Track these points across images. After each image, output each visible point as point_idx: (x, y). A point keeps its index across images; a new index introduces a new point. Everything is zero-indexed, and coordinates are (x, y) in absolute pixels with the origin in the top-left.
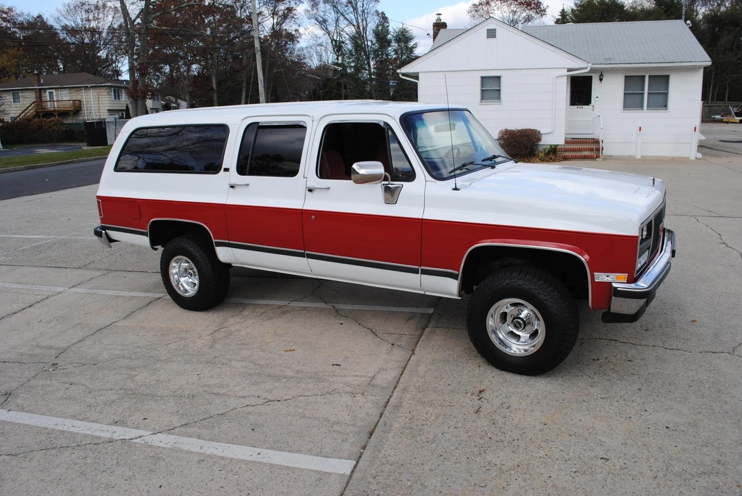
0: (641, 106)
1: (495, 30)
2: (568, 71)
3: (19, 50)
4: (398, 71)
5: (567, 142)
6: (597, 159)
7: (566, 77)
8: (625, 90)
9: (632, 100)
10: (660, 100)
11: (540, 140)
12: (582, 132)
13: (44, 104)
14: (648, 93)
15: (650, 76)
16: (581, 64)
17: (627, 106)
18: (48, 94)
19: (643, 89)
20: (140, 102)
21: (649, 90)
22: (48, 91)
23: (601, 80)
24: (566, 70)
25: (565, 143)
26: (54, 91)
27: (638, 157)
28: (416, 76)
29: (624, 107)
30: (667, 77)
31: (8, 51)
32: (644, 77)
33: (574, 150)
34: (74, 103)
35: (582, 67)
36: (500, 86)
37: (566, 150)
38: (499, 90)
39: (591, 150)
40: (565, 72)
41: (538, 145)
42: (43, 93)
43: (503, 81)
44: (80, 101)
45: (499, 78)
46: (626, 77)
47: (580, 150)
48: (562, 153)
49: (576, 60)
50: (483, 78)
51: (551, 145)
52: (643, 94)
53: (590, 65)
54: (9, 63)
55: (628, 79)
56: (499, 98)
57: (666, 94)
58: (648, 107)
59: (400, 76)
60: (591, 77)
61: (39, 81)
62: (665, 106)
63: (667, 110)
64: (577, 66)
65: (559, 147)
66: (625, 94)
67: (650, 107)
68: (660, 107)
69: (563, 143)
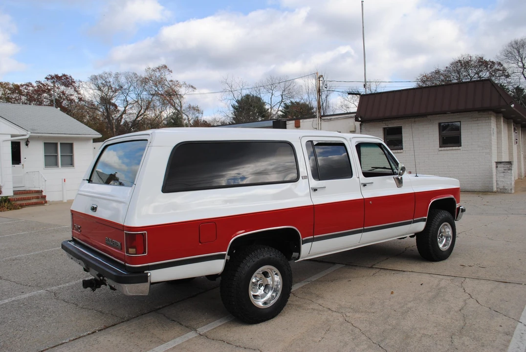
0: (56, 165)
2: (12, 137)
5: (16, 193)
6: (46, 204)
7: (10, 142)
8: (45, 153)
9: (51, 160)
10: (69, 161)
14: (61, 155)
15: (61, 143)
19: (57, 153)
21: (61, 153)
23: (27, 145)
24: (10, 136)
25: (14, 194)
29: (46, 165)
30: (71, 145)
32: (56, 144)
35: (21, 133)
37: (18, 200)
39: (38, 198)
40: (9, 138)
46: (45, 143)
47: (29, 199)
49: (18, 129)
52: (56, 156)
53: (29, 133)
57: (72, 156)
58: (62, 165)
60: (19, 143)
62: (72, 164)
63: (74, 166)
64: (19, 134)
65: (9, 198)
66: (45, 156)
67: (63, 165)
68: (69, 165)
69: (12, 194)
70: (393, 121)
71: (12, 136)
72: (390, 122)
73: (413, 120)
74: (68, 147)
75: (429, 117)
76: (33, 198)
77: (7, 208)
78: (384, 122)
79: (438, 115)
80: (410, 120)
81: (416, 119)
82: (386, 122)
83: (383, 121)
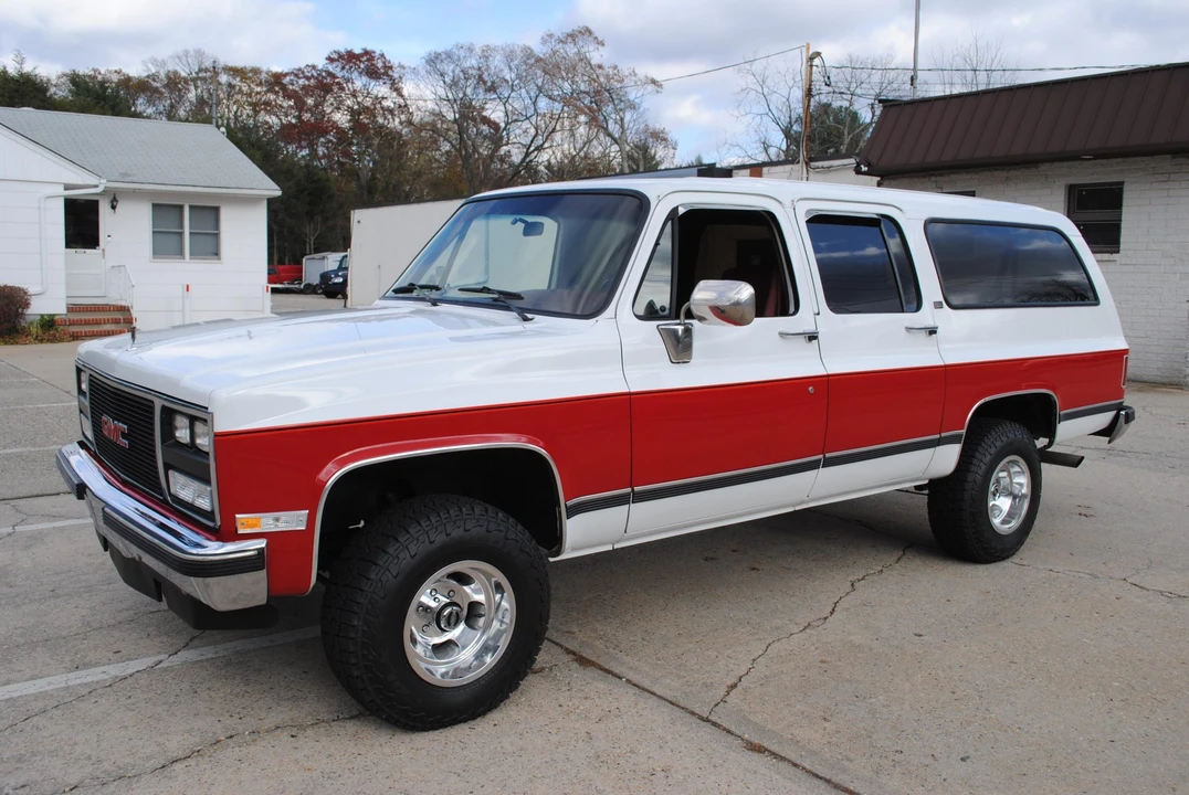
0: (181, 253)
2: (66, 189)
5: (72, 309)
7: (60, 200)
8: (154, 226)
9: (166, 242)
10: (209, 246)
11: (27, 305)
12: (90, 294)
14: (191, 233)
15: (191, 207)
16: (91, 179)
17: (158, 252)
19: (182, 226)
21: (191, 228)
23: (114, 207)
24: (62, 187)
25: (68, 311)
29: (154, 253)
30: (217, 210)
32: (181, 207)
33: (87, 323)
35: (87, 183)
37: (73, 323)
39: (117, 322)
40: (60, 191)
41: (22, 314)
46: (154, 206)
47: (97, 323)
48: (66, 328)
49: (78, 171)
51: (42, 316)
52: (181, 234)
53: (104, 181)
55: (157, 207)
57: (217, 236)
58: (191, 254)
60: (99, 203)
62: (216, 254)
63: (219, 259)
64: (80, 182)
65: (56, 317)
66: (154, 232)
67: (193, 254)
68: (207, 254)
69: (63, 310)
70: (953, 177)
71: (67, 187)
72: (946, 178)
73: (1004, 174)
74: (208, 213)
75: (1044, 167)
76: (106, 322)
77: (36, 339)
78: (933, 178)
79: (1066, 164)
80: (997, 173)
81: (1012, 173)
82: (939, 178)
83: (931, 175)
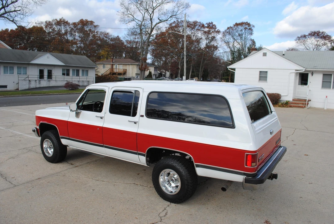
0: (330, 87)
1: (266, 53)
3: (108, 49)
4: (228, 67)
6: (305, 108)
7: (294, 73)
8: (323, 80)
9: (326, 84)
11: (280, 98)
12: (302, 97)
13: (113, 70)
14: (333, 82)
16: (302, 68)
17: (323, 86)
18: (115, 66)
19: (331, 80)
20: (143, 72)
22: (115, 65)
24: (295, 70)
26: (117, 65)
27: (325, 109)
28: (234, 69)
31: (105, 49)
32: (331, 75)
33: (295, 103)
34: (124, 70)
35: (302, 70)
36: (267, 75)
37: (292, 103)
38: (267, 77)
39: (303, 104)
40: (294, 71)
41: (279, 100)
42: (113, 65)
43: (268, 74)
44: (126, 69)
45: (267, 72)
46: (324, 75)
47: (298, 104)
48: (290, 104)
50: (260, 72)
51: (287, 101)
52: (331, 82)
53: (305, 69)
54: (104, 53)
56: (266, 80)
58: (333, 88)
59: (229, 69)
60: (308, 74)
61: (113, 61)
64: (299, 69)
66: (323, 81)
69: (292, 100)
